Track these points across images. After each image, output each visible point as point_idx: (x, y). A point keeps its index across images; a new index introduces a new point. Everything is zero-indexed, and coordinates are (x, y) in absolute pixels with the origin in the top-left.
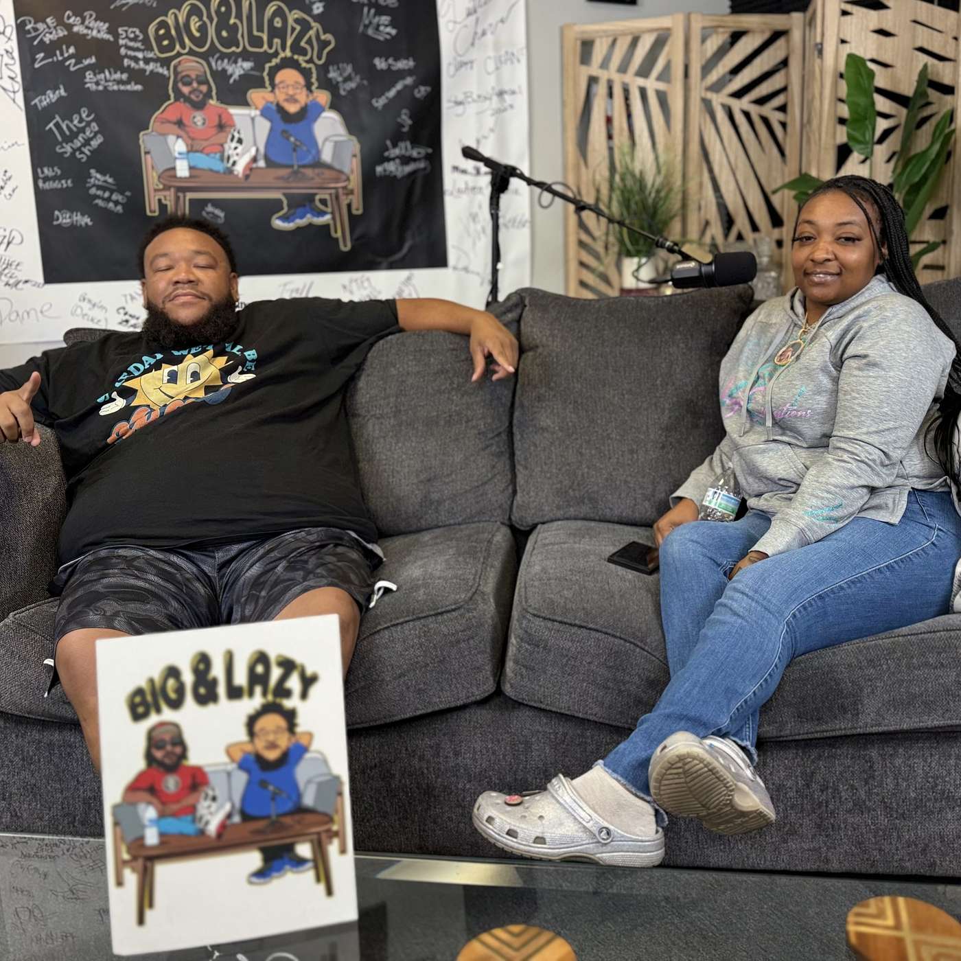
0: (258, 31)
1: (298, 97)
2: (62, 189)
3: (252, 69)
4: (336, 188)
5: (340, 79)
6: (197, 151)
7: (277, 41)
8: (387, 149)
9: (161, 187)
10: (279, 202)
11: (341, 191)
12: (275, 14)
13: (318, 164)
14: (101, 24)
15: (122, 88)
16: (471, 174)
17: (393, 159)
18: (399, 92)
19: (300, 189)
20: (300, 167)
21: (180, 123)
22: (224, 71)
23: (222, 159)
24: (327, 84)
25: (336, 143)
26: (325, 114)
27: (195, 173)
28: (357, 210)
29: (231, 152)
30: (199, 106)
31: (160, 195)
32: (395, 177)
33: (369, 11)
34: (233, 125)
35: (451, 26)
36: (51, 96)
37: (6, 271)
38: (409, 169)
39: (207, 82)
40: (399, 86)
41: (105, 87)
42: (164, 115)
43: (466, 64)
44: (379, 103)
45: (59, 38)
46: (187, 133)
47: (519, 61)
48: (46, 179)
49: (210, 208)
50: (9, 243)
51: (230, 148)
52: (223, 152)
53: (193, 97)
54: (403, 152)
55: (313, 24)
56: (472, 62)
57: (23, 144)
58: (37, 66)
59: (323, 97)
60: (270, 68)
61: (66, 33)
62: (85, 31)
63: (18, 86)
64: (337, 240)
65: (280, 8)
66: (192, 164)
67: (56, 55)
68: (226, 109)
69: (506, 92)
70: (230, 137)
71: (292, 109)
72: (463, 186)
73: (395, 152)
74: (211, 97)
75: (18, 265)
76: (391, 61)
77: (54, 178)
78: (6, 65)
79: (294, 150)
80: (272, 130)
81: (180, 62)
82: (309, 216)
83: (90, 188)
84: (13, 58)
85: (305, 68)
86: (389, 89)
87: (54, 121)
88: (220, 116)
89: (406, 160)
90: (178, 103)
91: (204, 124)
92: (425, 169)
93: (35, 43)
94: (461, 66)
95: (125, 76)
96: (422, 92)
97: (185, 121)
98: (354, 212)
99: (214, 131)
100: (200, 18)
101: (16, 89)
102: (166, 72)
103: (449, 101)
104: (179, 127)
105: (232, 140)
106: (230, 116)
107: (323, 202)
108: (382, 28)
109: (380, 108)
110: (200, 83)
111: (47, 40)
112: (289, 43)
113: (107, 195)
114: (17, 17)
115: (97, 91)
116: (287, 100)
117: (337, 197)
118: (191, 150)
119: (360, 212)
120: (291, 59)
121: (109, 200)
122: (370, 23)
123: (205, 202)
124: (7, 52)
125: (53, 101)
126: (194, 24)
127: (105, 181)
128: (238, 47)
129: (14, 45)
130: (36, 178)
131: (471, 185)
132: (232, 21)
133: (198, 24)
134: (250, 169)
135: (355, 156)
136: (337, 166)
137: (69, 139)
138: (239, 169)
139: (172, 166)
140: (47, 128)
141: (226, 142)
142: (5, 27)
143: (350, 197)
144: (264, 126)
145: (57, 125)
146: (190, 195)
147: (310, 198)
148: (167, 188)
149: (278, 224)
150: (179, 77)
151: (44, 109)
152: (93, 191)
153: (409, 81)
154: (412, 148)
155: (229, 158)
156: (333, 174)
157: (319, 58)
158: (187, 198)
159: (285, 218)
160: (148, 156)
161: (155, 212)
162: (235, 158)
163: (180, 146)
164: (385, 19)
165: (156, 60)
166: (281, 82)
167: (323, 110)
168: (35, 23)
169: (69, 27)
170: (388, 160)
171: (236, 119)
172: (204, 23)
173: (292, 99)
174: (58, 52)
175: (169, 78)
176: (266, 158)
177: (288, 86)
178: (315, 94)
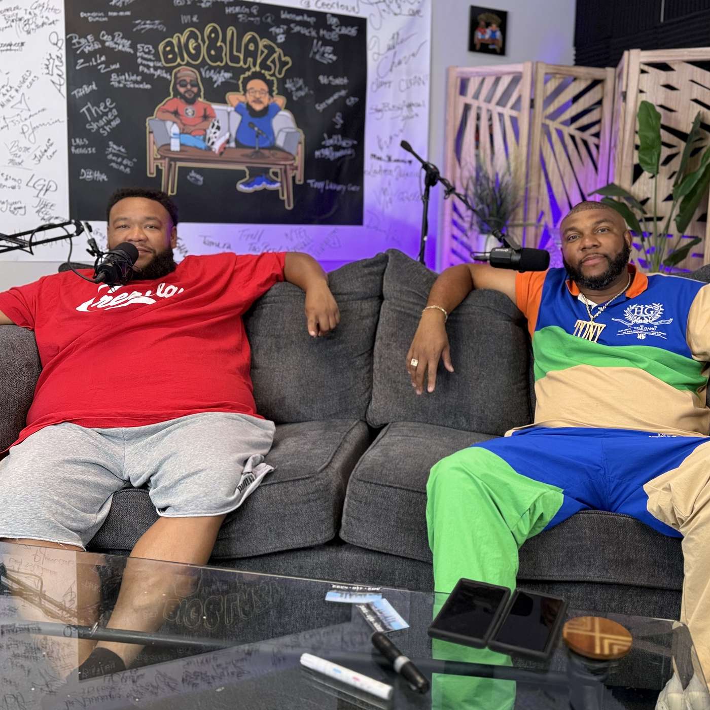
0: (237, 52)
1: (262, 100)
2: (88, 154)
3: (231, 78)
4: (285, 165)
5: (294, 89)
6: (187, 133)
7: (250, 60)
8: (324, 139)
9: (159, 157)
10: (244, 172)
11: (288, 167)
12: (250, 41)
13: (273, 147)
14: (125, 41)
15: (137, 86)
16: (384, 160)
17: (328, 147)
18: (335, 101)
19: (259, 164)
20: (260, 148)
21: (176, 113)
22: (211, 78)
23: (204, 140)
24: (284, 92)
25: (288, 133)
26: (281, 113)
27: (183, 148)
28: (300, 181)
29: (211, 135)
30: (191, 102)
31: (158, 163)
32: (329, 159)
33: (317, 43)
34: (214, 117)
35: (376, 56)
36: (86, 89)
37: (43, 209)
38: (339, 154)
39: (197, 85)
40: (336, 96)
41: (125, 85)
42: (165, 107)
43: (385, 83)
44: (320, 107)
45: (95, 50)
46: (181, 120)
47: (424, 83)
48: (77, 147)
49: (193, 174)
50: (47, 190)
51: (211, 132)
52: (205, 135)
53: (187, 95)
54: (336, 142)
55: (277, 49)
56: (390, 83)
57: (63, 122)
58: (78, 68)
59: (280, 101)
60: (244, 78)
61: (100, 46)
62: (114, 46)
63: (63, 81)
64: (284, 201)
65: (253, 36)
66: (182, 142)
67: (92, 61)
68: (210, 105)
69: (413, 105)
70: (211, 125)
71: (258, 107)
72: (378, 169)
73: (330, 142)
74: (200, 96)
75: (52, 206)
76: (331, 78)
77: (83, 146)
78: (56, 66)
79: (257, 137)
80: (242, 121)
81: (179, 71)
82: (264, 183)
83: (108, 154)
84: (61, 62)
85: (269, 80)
86: (328, 98)
87: (87, 107)
88: (205, 110)
89: (337, 148)
90: (175, 99)
91: (193, 114)
92: (351, 155)
93: (78, 52)
94: (381, 85)
95: (139, 78)
96: (352, 101)
97: (179, 111)
98: (297, 182)
99: (201, 119)
100: (196, 40)
101: (62, 83)
102: (169, 77)
103: (371, 109)
104: (175, 116)
105: (213, 127)
106: (213, 110)
107: (275, 174)
108: (326, 55)
109: (321, 111)
110: (192, 86)
111: (86, 50)
112: (259, 61)
113: (119, 160)
114: (67, 34)
115: (119, 88)
116: (254, 101)
117: (285, 171)
118: (183, 132)
119: (302, 183)
120: (260, 72)
121: (121, 164)
122: (318, 51)
123: (189, 170)
124: (58, 57)
125: (87, 92)
126: (192, 44)
127: (119, 151)
128: (222, 62)
129: (63, 52)
130: (70, 145)
131: (383, 168)
132: (219, 44)
133: (194, 45)
134: (224, 149)
135: (300, 143)
136: (287, 149)
137: (96, 120)
138: (216, 148)
139: (168, 142)
140: (81, 111)
141: (208, 128)
142: (58, 40)
143: (295, 171)
144: (236, 119)
145: (88, 110)
146: (179, 164)
147: (267, 170)
148: (163, 158)
149: (241, 187)
150: (178, 81)
151: (80, 98)
152: (110, 157)
153: (343, 93)
154: (343, 140)
155: (209, 139)
156: (284, 155)
157: (280, 73)
158: (177, 166)
159: (247, 184)
160: (152, 135)
161: (153, 174)
162: (214, 140)
163: (175, 129)
164: (329, 49)
165: (162, 68)
166: (251, 89)
167: (280, 110)
168: (79, 38)
169: (103, 43)
170: (325, 147)
171: (217, 112)
172: (199, 45)
173: (258, 101)
174: (93, 59)
175: (171, 81)
176: (236, 141)
177: (256, 92)
178: (275, 99)
